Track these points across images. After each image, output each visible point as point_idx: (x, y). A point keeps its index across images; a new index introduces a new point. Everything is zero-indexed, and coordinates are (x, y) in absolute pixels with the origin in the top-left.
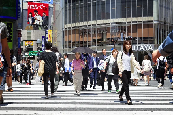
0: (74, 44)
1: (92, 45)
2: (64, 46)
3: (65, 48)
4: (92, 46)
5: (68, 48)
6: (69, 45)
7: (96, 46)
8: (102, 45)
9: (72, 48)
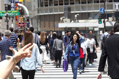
0: (52, 2)
1: (76, 2)
2: (38, 4)
3: (40, 7)
4: (75, 5)
5: (44, 7)
6: (45, 2)
7: (81, 4)
8: (89, 3)
9: (49, 6)
